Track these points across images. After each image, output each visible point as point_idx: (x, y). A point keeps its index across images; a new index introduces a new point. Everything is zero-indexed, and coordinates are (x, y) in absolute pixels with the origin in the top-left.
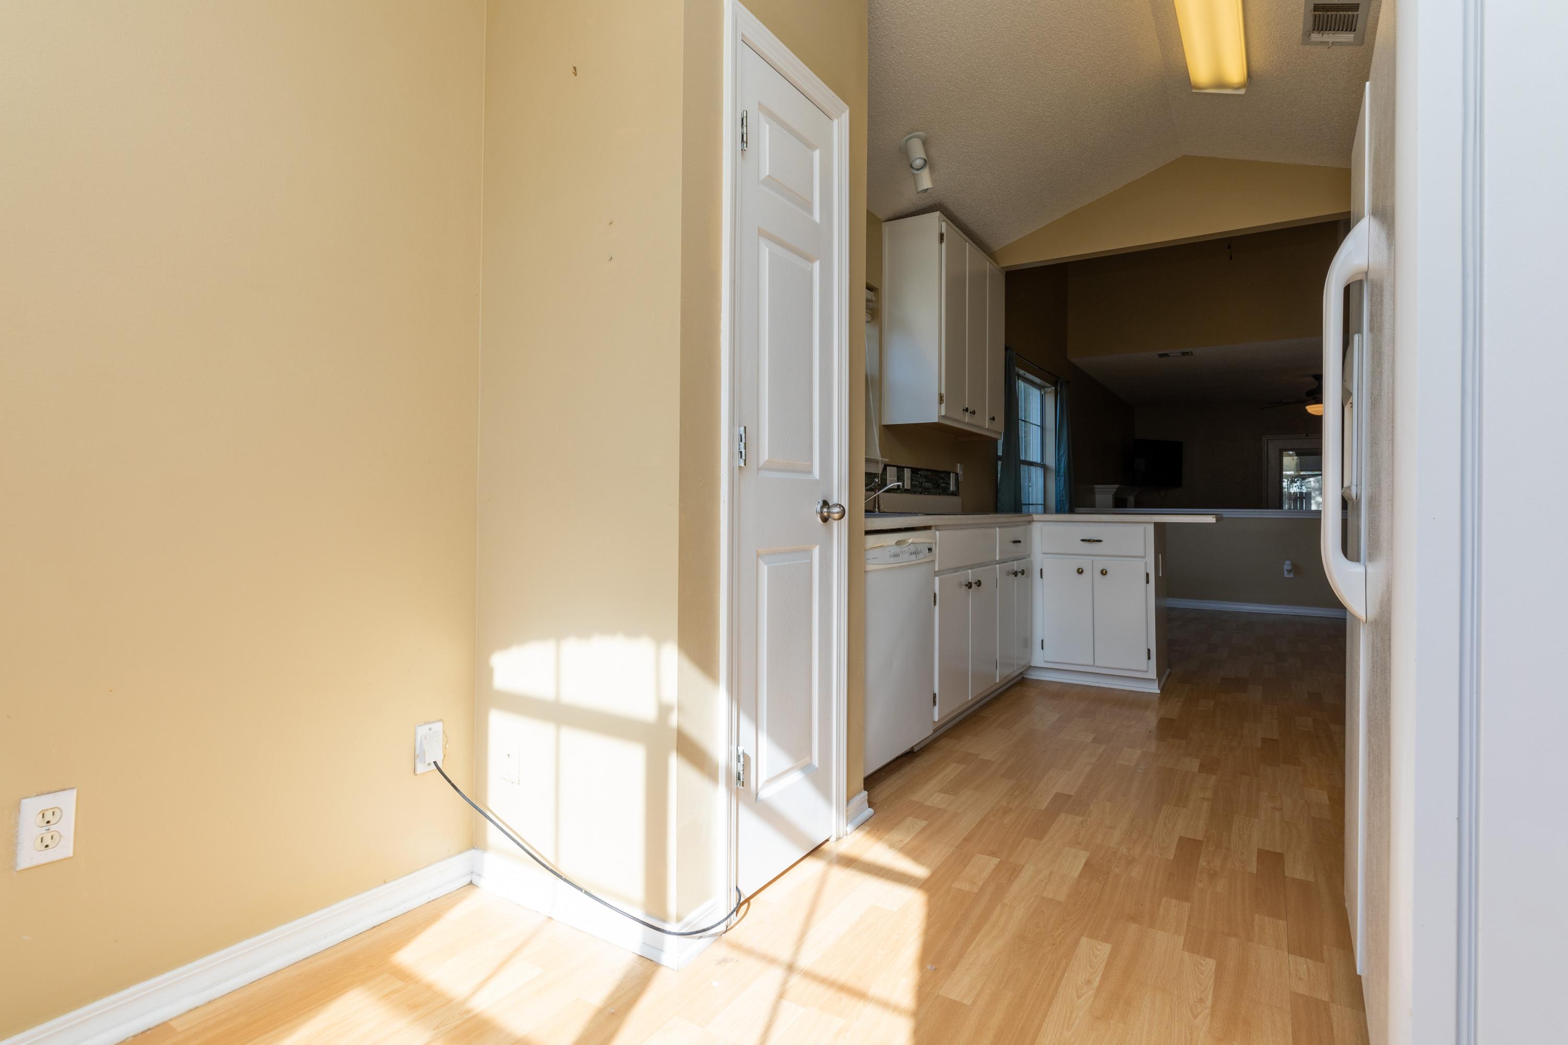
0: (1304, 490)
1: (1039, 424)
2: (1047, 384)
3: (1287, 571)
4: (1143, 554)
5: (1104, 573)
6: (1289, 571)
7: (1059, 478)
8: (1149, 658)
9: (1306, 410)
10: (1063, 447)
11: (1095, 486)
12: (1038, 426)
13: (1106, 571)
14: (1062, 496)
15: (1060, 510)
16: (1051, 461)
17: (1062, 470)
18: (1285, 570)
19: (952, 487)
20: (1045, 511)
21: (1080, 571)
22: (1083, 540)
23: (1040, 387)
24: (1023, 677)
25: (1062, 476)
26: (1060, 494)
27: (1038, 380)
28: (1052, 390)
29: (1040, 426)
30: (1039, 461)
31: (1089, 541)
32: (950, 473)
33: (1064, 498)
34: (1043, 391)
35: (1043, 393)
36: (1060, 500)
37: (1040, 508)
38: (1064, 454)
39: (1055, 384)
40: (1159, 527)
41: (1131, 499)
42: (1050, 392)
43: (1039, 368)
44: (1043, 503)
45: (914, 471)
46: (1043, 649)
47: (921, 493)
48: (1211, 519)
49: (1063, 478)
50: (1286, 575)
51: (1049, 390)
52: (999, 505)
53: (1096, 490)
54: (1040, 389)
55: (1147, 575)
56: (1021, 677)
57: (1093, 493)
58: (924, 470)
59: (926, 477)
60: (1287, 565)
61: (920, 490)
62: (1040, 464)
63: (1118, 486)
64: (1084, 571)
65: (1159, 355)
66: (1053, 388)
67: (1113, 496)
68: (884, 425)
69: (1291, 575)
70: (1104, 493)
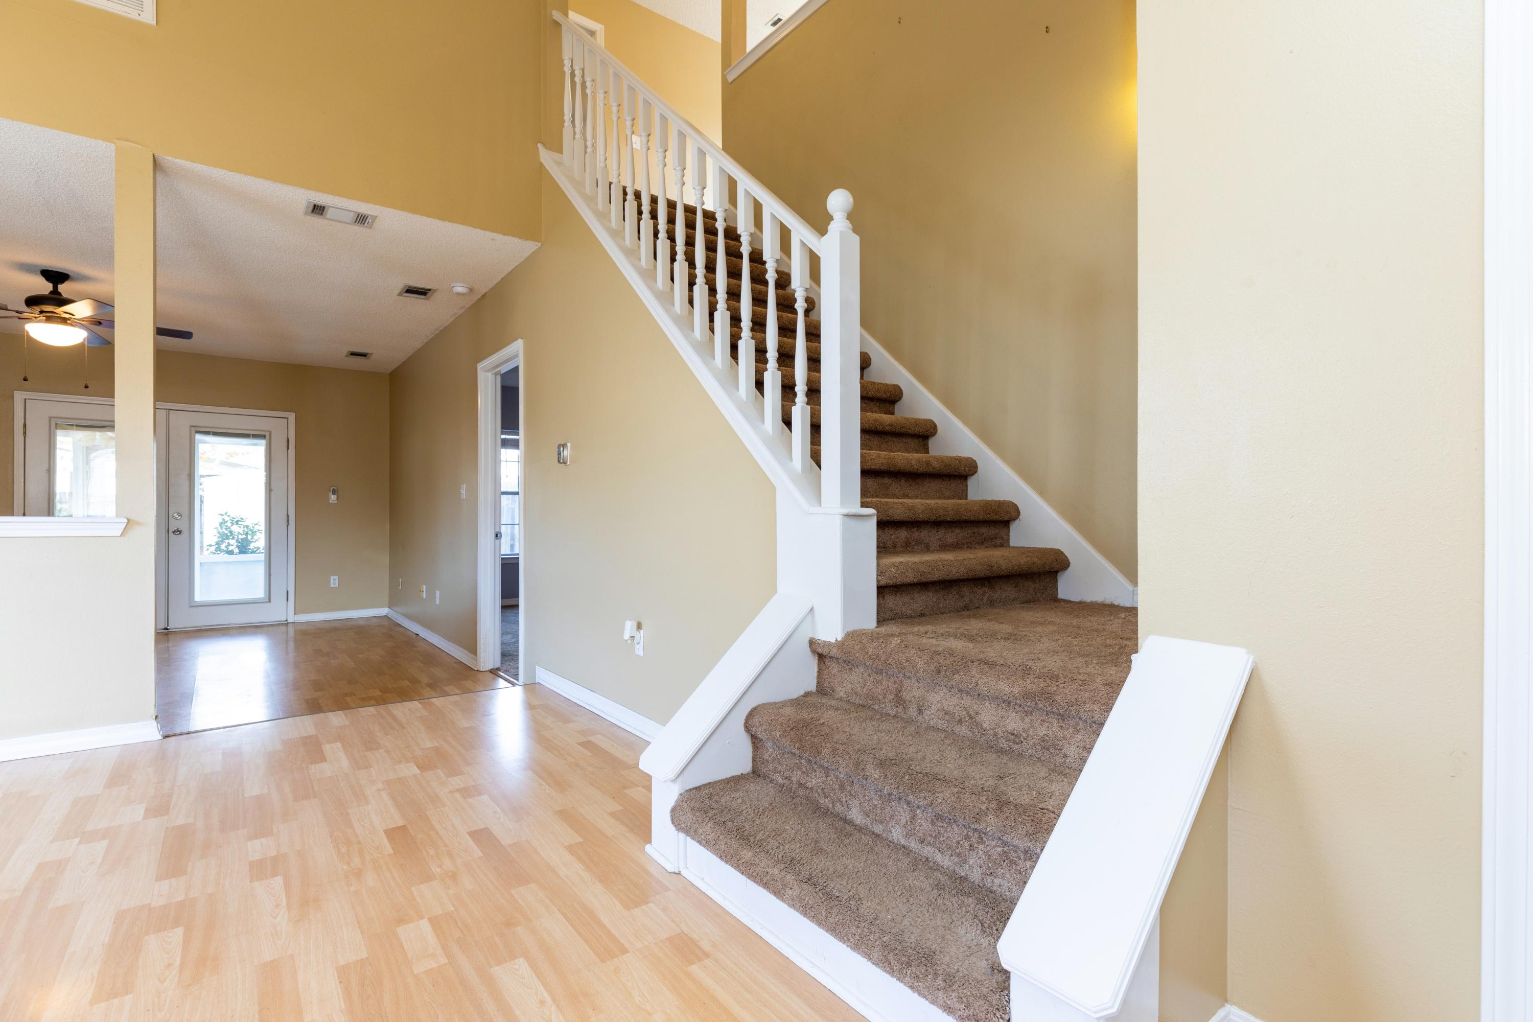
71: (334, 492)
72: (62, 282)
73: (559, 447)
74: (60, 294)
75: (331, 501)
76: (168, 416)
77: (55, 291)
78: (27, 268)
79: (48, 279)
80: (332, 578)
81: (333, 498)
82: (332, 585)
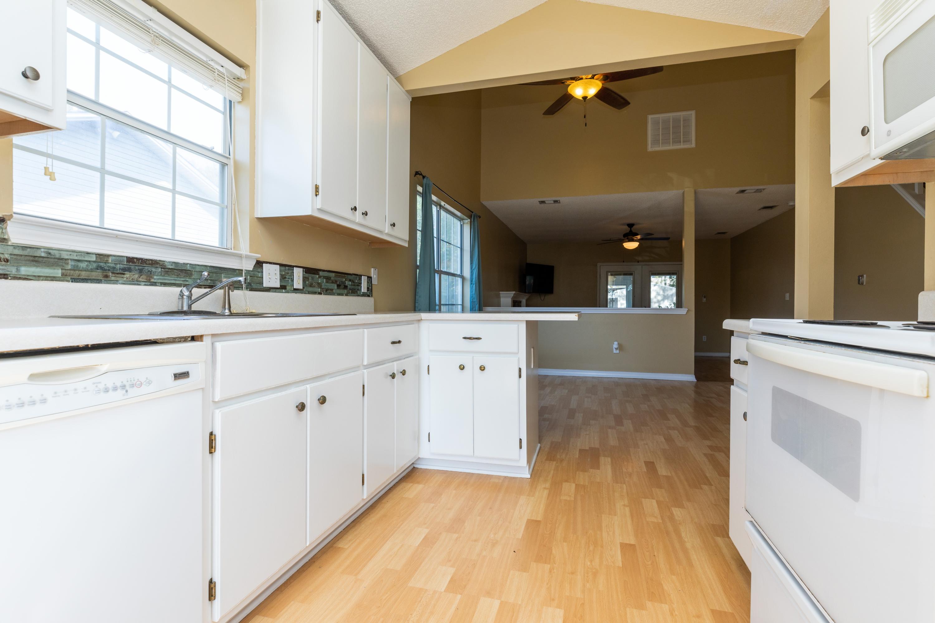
0: (614, 297)
1: (459, 246)
2: (465, 217)
3: (615, 348)
4: (516, 351)
5: (482, 368)
6: (616, 349)
7: (472, 285)
8: (521, 447)
9: (623, 246)
10: (474, 263)
11: (500, 292)
12: (459, 247)
13: (484, 368)
14: (474, 298)
15: (473, 309)
16: (467, 273)
17: (474, 280)
18: (614, 348)
19: (364, 289)
20: (463, 311)
21: (462, 368)
22: (465, 338)
23: (461, 219)
24: (414, 467)
25: (474, 284)
26: (472, 297)
27: (458, 214)
28: (468, 221)
29: (460, 248)
30: (459, 273)
31: (470, 338)
32: (361, 276)
33: (475, 300)
34: (462, 222)
35: (462, 224)
36: (472, 302)
37: (460, 307)
38: (476, 267)
39: (470, 217)
40: (530, 325)
41: (524, 301)
42: (467, 223)
43: (455, 201)
44: (461, 304)
45: (308, 271)
46: (429, 441)
47: (320, 293)
48: (573, 317)
49: (474, 285)
50: (615, 351)
51: (466, 221)
52: (417, 305)
53: (501, 295)
54: (460, 221)
55: (520, 370)
56: (412, 467)
57: (498, 297)
58: (324, 271)
59: (328, 279)
60: (615, 345)
61: (319, 290)
62: (459, 275)
63: (515, 292)
64: (465, 368)
65: (539, 201)
66: (469, 220)
67: (512, 299)
68: (257, 218)
69: (618, 351)
70: (507, 297)
71: (705, 297)
72: (632, 227)
73: (859, 277)
74: (632, 231)
75: (703, 301)
76: (642, 267)
77: (631, 231)
78: (624, 224)
79: (629, 227)
80: (704, 337)
81: (705, 299)
82: (703, 340)
